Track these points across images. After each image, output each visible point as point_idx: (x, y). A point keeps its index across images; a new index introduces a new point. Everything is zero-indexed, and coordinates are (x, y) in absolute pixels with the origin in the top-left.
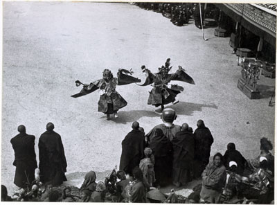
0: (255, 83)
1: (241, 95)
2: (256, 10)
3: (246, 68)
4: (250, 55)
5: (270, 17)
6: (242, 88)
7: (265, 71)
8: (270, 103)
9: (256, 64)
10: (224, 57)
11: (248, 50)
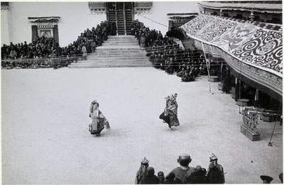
0: (255, 127)
1: (244, 139)
2: (252, 68)
3: (246, 115)
4: (249, 104)
5: (265, 73)
6: (244, 132)
7: (263, 117)
8: (270, 143)
9: (255, 112)
10: (228, 107)
11: (247, 100)
